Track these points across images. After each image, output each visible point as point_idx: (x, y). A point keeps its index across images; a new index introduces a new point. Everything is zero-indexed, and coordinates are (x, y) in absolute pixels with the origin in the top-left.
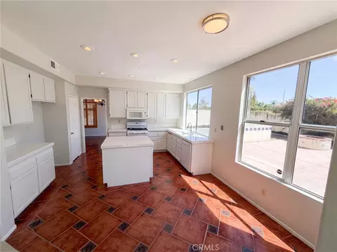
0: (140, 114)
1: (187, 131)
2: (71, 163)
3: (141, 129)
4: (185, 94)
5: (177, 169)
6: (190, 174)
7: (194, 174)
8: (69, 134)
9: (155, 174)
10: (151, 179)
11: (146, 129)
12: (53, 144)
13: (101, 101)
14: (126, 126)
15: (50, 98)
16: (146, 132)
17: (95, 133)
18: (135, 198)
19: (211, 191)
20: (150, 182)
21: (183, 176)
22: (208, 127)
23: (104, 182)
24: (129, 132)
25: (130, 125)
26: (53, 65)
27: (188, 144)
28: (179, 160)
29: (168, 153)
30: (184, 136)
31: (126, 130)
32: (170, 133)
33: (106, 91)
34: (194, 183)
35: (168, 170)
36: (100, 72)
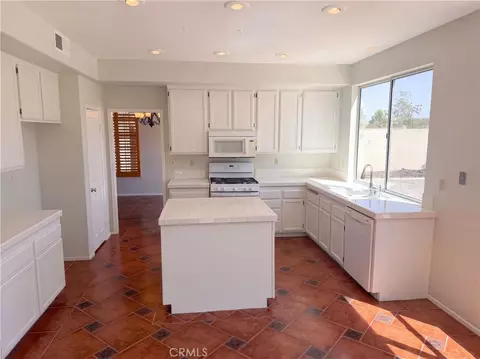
0: (239, 145)
1: (362, 186)
2: (92, 255)
3: (242, 181)
4: (355, 88)
5: (334, 282)
6: (370, 298)
7: (381, 298)
8: (88, 190)
9: (280, 291)
10: (269, 301)
11: (252, 180)
12: (60, 213)
13: (149, 115)
14: (208, 173)
15: (52, 114)
16: (253, 187)
17: (138, 189)
18: (235, 344)
19: (428, 344)
20: (268, 310)
21: (351, 301)
22: (419, 173)
23: (165, 303)
24: (215, 187)
25: (217, 170)
26: (59, 42)
27: (364, 219)
28: (338, 258)
29: (307, 241)
30: (351, 198)
31: (206, 184)
32: (314, 191)
33: (162, 92)
34: (381, 322)
35: (313, 284)
36: (150, 51)
